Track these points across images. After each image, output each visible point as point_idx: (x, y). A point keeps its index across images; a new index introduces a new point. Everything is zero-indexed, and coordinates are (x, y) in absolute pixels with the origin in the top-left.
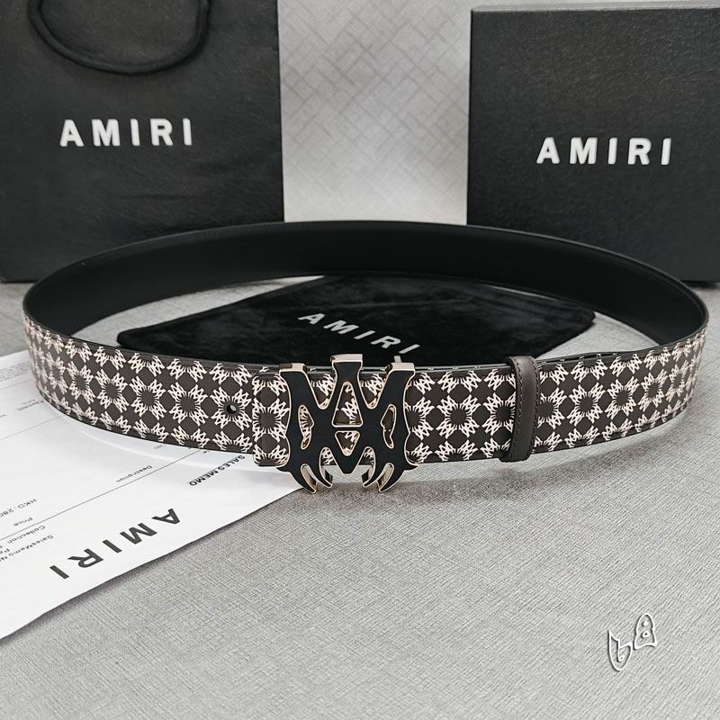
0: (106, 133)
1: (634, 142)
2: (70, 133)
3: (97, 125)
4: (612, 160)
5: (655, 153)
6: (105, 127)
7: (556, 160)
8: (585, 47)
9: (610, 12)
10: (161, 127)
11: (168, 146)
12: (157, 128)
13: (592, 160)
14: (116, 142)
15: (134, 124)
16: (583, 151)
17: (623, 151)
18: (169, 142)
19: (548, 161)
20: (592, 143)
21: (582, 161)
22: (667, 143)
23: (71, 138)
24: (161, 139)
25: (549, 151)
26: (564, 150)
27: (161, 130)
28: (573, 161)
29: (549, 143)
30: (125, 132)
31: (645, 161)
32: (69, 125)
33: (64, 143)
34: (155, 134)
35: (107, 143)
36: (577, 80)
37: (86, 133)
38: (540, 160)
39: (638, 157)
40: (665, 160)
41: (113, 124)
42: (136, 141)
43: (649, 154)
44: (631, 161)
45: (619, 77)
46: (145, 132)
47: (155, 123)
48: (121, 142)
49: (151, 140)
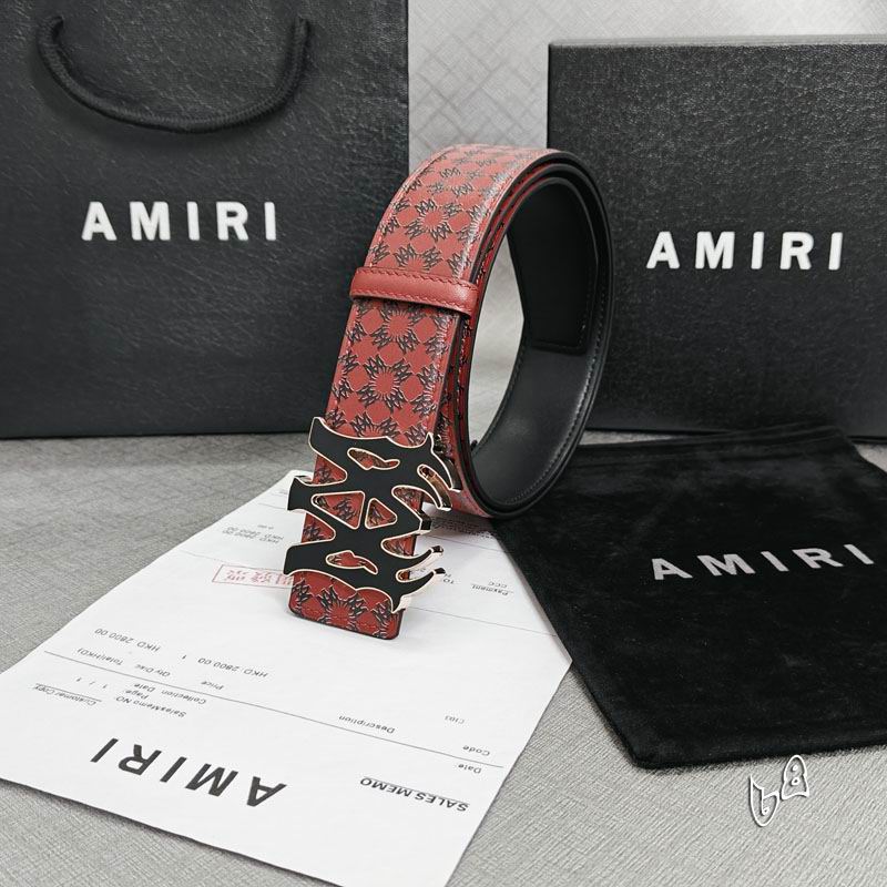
0: (150, 221)
1: (788, 238)
2: (97, 221)
3: (137, 209)
4: (757, 263)
5: (819, 254)
6: (149, 213)
7: (674, 264)
8: (718, 98)
10: (232, 214)
11: (243, 242)
12: (225, 214)
13: (728, 264)
14: (165, 235)
15: (192, 208)
16: (715, 250)
17: (773, 250)
18: (242, 235)
19: (663, 265)
20: (727, 239)
21: (713, 264)
22: (837, 239)
23: (98, 228)
24: (231, 231)
25: (664, 250)
26: (686, 249)
27: (232, 218)
28: (700, 264)
29: (665, 238)
30: (178, 220)
31: (805, 264)
32: (96, 209)
33: (87, 236)
34: (223, 223)
35: (151, 236)
36: (707, 147)
37: (121, 220)
38: (651, 264)
39: (794, 259)
40: (834, 264)
41: (161, 209)
42: (194, 234)
43: (810, 255)
44: (785, 264)
45: (766, 142)
46: (208, 220)
47: (223, 208)
48: (172, 235)
49: (217, 233)
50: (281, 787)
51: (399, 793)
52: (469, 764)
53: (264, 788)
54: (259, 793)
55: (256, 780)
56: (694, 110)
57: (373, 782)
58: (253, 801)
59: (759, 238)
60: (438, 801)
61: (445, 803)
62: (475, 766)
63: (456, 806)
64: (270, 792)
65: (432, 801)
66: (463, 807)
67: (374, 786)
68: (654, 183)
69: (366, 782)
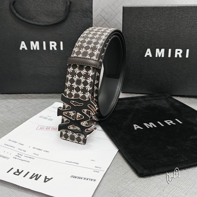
0: (35, 45)
1: (177, 50)
2: (23, 45)
3: (32, 43)
4: (169, 56)
5: (184, 54)
6: (35, 44)
7: (151, 56)
8: (161, 18)
9: (169, 7)
10: (53, 44)
11: (55, 50)
12: (51, 44)
13: (163, 56)
15: (44, 43)
16: (160, 53)
17: (173, 53)
18: (55, 49)
19: (148, 56)
20: (163, 50)
21: (160, 56)
22: (188, 50)
23: (23, 47)
24: (53, 48)
26: (153, 53)
27: (53, 45)
28: (156, 56)
29: (149, 50)
30: (41, 45)
31: (180, 56)
32: (23, 43)
33: (21, 49)
34: (51, 46)
35: (35, 49)
36: (158, 29)
37: (28, 45)
38: (146, 56)
39: (178, 55)
40: (187, 56)
41: (37, 43)
42: (45, 48)
43: (182, 54)
44: (176, 56)
45: (172, 29)
46: (48, 46)
48: (40, 49)
49: (50, 48)
50: (52, 178)
51: (80, 178)
52: (96, 171)
53: (48, 179)
54: (46, 180)
55: (46, 177)
56: (155, 21)
57: (74, 176)
58: (45, 181)
59: (170, 50)
60: (89, 179)
61: (91, 180)
62: (98, 171)
63: (93, 180)
64: (49, 179)
65: (87, 180)
66: (95, 180)
67: (74, 177)
68: (146, 38)
69: (72, 177)
